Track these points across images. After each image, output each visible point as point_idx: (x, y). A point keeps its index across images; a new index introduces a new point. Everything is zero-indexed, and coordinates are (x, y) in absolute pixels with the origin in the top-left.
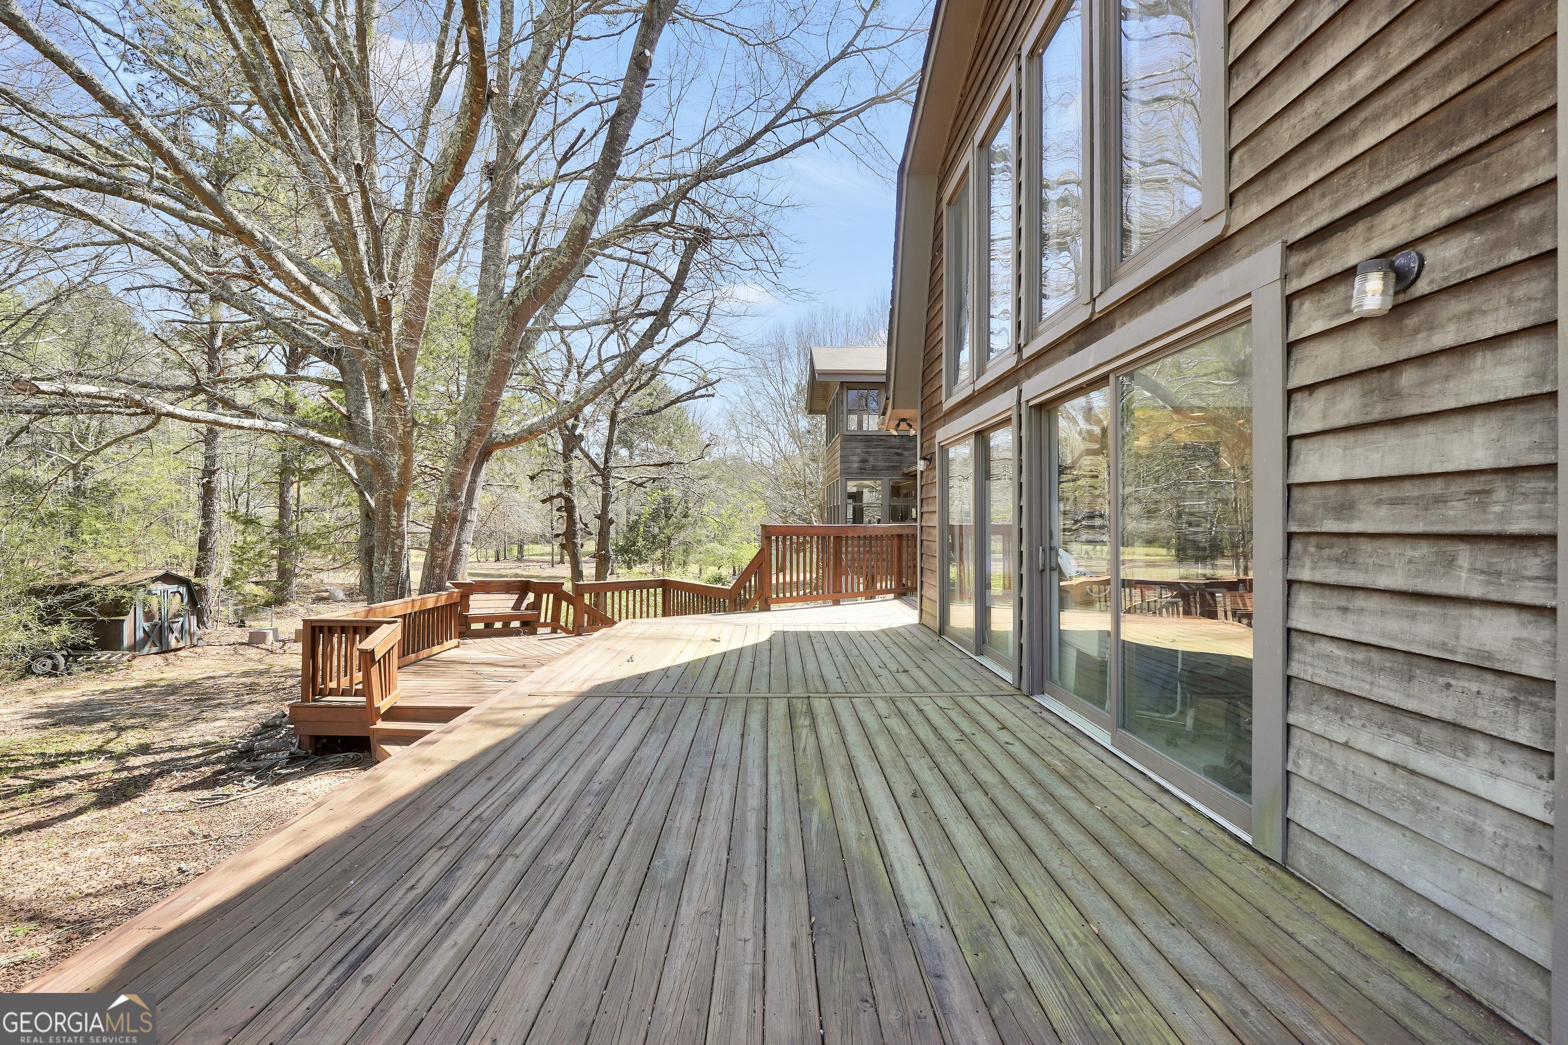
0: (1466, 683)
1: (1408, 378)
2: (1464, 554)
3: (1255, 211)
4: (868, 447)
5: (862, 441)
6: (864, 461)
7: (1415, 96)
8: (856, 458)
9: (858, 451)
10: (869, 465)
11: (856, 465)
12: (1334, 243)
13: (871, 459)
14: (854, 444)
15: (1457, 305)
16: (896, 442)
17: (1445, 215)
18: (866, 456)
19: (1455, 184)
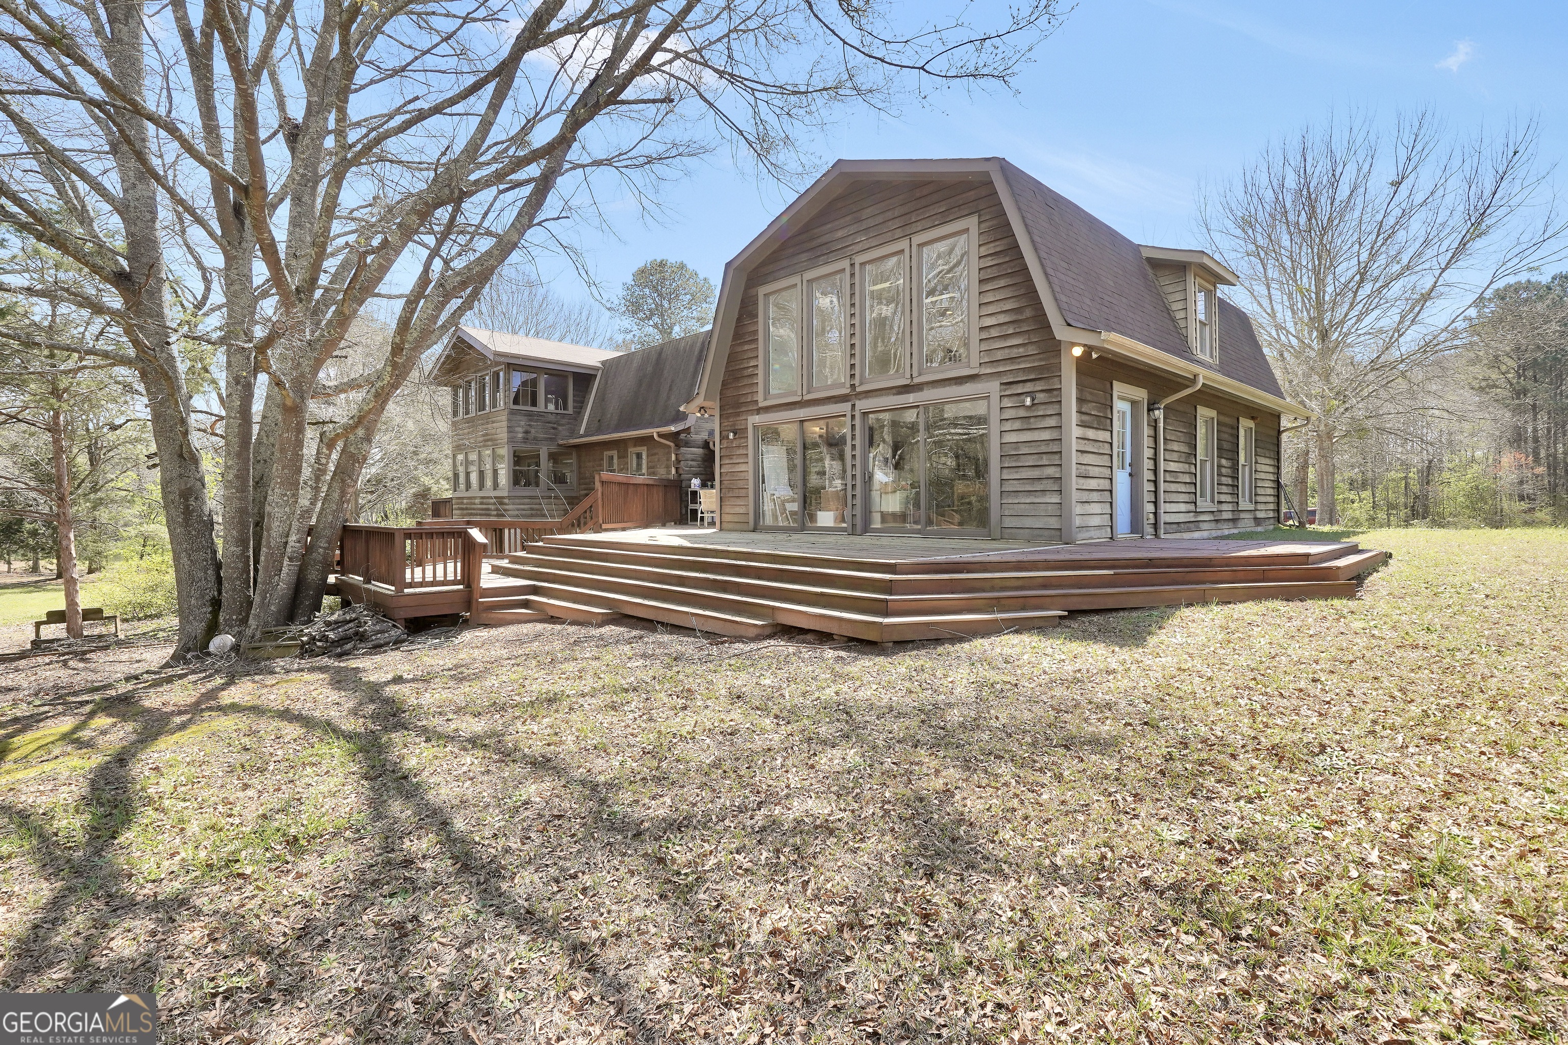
0: (1045, 482)
1: (1032, 420)
2: (1044, 456)
3: (988, 371)
4: (530, 420)
5: (525, 415)
6: (526, 432)
7: (1034, 361)
8: (520, 429)
9: (522, 423)
10: (531, 436)
11: (520, 435)
12: (1014, 386)
13: (533, 431)
14: (519, 418)
15: (1043, 407)
16: (552, 418)
17: (1040, 388)
18: (528, 428)
19: (1042, 383)
